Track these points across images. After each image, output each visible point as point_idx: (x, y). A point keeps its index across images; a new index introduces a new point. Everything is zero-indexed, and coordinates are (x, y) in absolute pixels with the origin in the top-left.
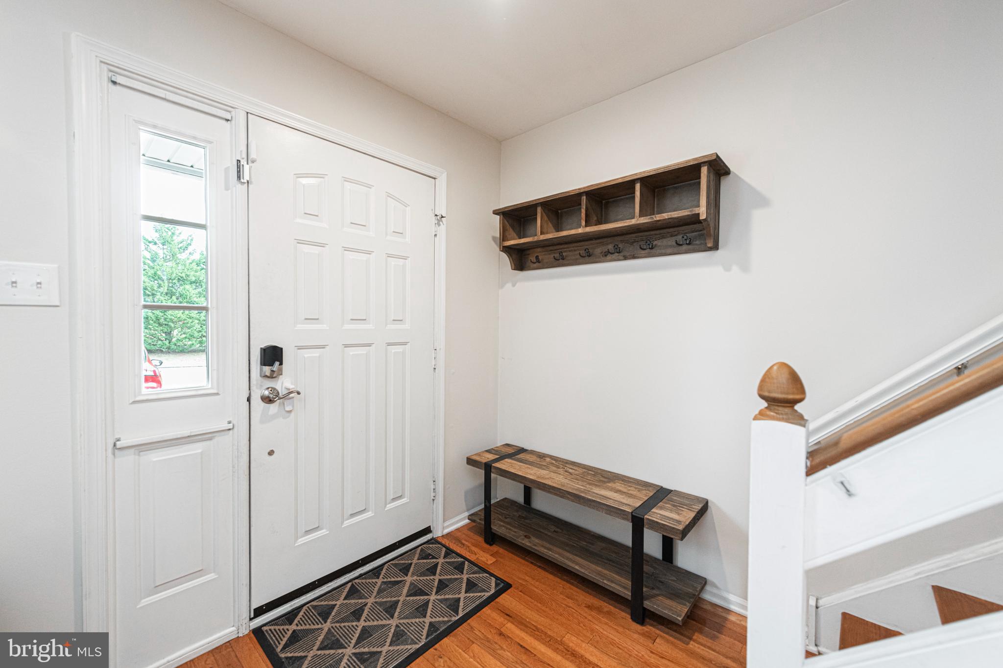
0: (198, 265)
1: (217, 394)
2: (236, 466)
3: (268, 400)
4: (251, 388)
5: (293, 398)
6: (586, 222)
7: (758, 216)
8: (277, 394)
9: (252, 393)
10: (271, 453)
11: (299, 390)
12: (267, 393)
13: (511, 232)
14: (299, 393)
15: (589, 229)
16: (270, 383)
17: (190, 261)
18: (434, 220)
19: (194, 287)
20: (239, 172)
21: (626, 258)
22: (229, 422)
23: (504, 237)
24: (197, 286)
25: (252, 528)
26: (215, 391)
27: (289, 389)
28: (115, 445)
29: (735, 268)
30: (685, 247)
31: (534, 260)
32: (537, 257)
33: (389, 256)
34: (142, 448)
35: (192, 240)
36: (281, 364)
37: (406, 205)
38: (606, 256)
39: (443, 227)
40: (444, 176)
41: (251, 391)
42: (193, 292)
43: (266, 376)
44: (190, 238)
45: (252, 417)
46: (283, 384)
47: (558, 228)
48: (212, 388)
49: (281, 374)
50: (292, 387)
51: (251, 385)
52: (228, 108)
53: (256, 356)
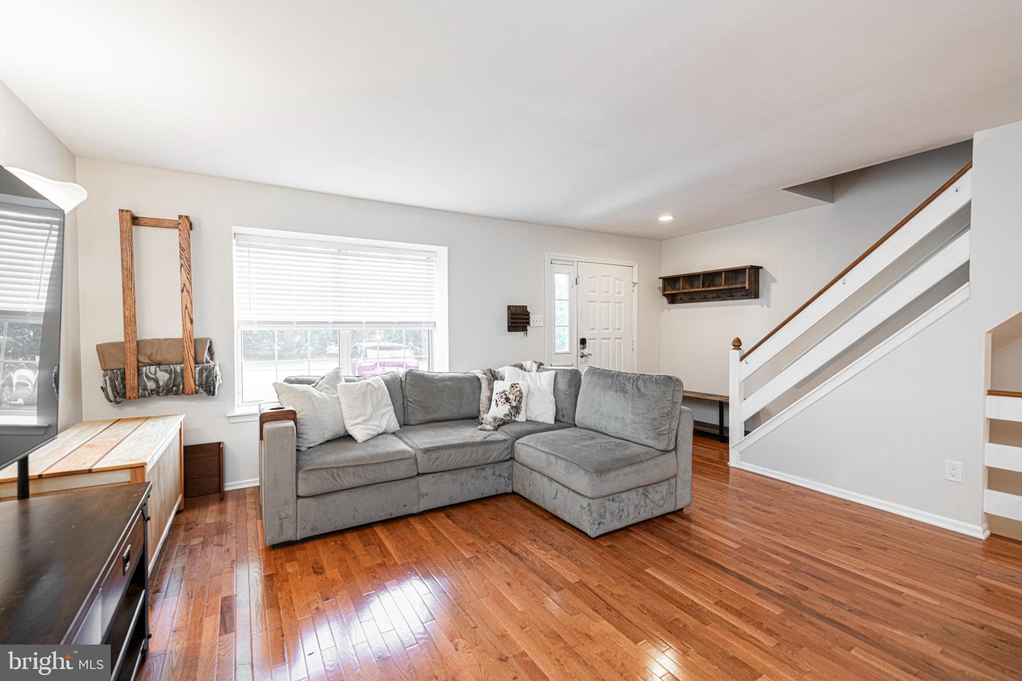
3: (582, 357)
5: (589, 357)
6: (703, 285)
7: (773, 285)
8: (584, 355)
12: (581, 354)
13: (668, 287)
14: (591, 355)
15: (703, 289)
16: (582, 351)
18: (632, 285)
21: (722, 300)
22: (572, 363)
23: (664, 289)
29: (765, 306)
30: (746, 297)
31: (679, 299)
32: (681, 298)
33: (616, 302)
36: (586, 344)
37: (621, 281)
38: (713, 299)
39: (636, 287)
40: (636, 266)
41: (578, 353)
43: (581, 348)
45: (578, 362)
46: (586, 351)
47: (692, 287)
49: (586, 348)
50: (588, 353)
51: (578, 351)
52: (573, 262)
53: (579, 341)
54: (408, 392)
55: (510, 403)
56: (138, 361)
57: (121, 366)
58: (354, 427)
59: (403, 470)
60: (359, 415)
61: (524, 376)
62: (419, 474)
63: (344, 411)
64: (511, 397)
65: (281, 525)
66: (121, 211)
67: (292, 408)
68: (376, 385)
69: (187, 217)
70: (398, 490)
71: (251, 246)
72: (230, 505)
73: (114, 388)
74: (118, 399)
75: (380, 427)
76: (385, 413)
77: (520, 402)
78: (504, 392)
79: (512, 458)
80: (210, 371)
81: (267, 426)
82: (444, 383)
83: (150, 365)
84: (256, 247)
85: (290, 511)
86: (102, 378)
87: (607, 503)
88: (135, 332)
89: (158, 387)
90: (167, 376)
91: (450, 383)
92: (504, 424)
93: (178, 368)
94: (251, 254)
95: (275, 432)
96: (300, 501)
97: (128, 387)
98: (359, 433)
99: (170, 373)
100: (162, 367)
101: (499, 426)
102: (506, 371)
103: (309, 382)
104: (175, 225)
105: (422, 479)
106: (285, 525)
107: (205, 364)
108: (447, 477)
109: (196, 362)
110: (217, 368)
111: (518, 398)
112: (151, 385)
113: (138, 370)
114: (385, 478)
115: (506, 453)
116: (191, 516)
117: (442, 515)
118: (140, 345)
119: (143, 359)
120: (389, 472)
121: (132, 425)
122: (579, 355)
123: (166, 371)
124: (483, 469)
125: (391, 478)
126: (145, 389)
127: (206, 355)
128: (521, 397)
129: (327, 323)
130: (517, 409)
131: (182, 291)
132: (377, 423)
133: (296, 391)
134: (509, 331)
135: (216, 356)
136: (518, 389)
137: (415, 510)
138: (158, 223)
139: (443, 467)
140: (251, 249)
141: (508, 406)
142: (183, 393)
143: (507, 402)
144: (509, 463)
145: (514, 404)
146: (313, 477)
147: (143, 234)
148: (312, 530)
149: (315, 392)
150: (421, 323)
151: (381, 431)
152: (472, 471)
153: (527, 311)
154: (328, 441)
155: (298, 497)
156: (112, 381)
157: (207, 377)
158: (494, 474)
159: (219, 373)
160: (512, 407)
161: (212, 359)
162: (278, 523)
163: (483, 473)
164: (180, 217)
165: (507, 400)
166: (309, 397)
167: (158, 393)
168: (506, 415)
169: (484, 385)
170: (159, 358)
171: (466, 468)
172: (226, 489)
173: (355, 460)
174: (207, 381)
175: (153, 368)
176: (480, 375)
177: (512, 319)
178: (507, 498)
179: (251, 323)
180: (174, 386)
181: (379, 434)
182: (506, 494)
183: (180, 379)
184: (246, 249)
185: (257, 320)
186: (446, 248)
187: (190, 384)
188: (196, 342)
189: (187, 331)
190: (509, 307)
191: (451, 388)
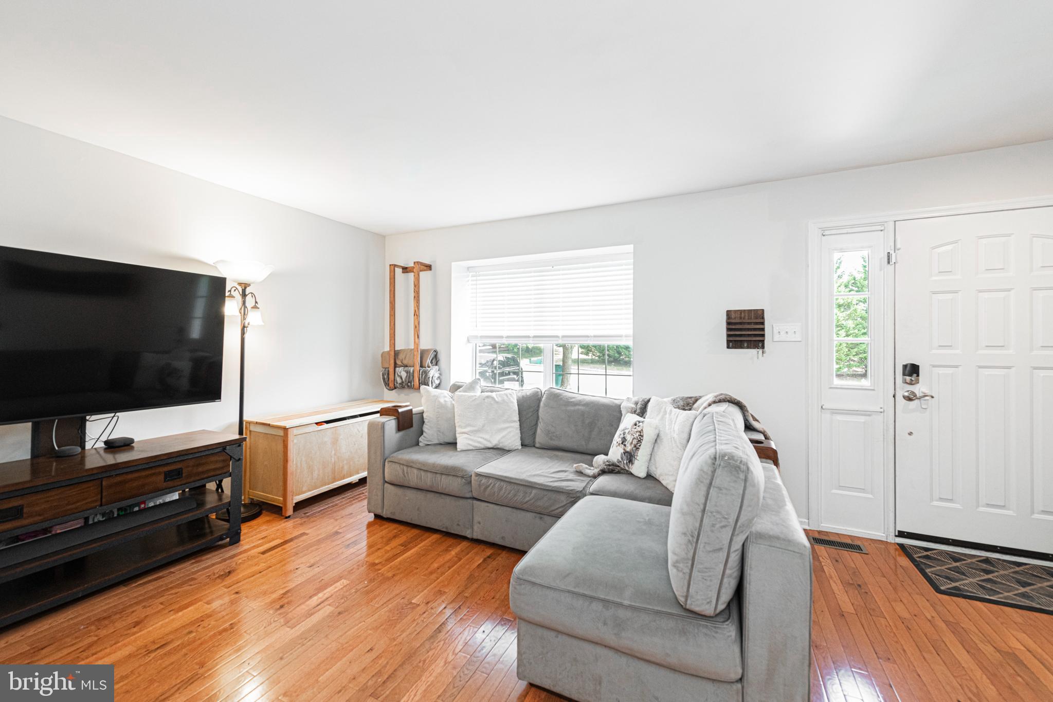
0: (846, 286)
1: (874, 390)
2: (886, 435)
3: (909, 399)
4: (896, 389)
5: (928, 400)
8: (915, 396)
9: (897, 393)
10: (910, 434)
11: (933, 395)
12: (906, 394)
14: (932, 397)
16: (911, 388)
17: (839, 284)
19: (842, 310)
20: (889, 259)
22: (881, 408)
24: (845, 309)
25: (897, 478)
26: (872, 388)
27: (925, 393)
28: (822, 407)
33: (1036, 289)
34: (835, 412)
35: (840, 263)
36: (918, 376)
41: (896, 391)
42: (841, 315)
43: (907, 383)
44: (839, 261)
45: (896, 408)
46: (918, 389)
48: (870, 386)
49: (918, 383)
50: (928, 392)
51: (896, 387)
52: (882, 224)
53: (900, 370)
54: (540, 412)
55: (625, 445)
56: (395, 364)
57: (387, 366)
58: (461, 435)
59: (455, 487)
60: (469, 425)
62: (474, 498)
63: (457, 419)
64: (629, 437)
65: (376, 501)
66: (390, 265)
70: (451, 505)
71: (479, 275)
75: (489, 441)
76: (508, 428)
77: (637, 448)
78: (625, 430)
80: (426, 374)
82: (577, 407)
83: (399, 366)
84: (483, 275)
85: (380, 491)
88: (394, 344)
89: (402, 382)
90: (406, 375)
93: (412, 369)
99: (408, 373)
100: (406, 369)
101: (602, 473)
104: (414, 269)
105: (475, 503)
107: (427, 368)
108: (500, 512)
109: (421, 368)
111: (635, 442)
112: (399, 380)
113: (394, 370)
118: (397, 354)
119: (397, 362)
120: (444, 485)
122: (901, 394)
126: (397, 383)
127: (428, 361)
128: (639, 442)
130: (630, 457)
131: (414, 315)
132: (487, 437)
134: (728, 347)
136: (639, 429)
137: (468, 534)
140: (478, 278)
142: (412, 388)
143: (622, 443)
145: (629, 448)
148: (392, 514)
151: (490, 445)
153: (763, 318)
154: (443, 443)
157: (424, 379)
160: (625, 452)
161: (436, 364)
164: (415, 263)
165: (623, 440)
167: (402, 386)
168: (618, 461)
170: (403, 362)
173: (421, 464)
174: (424, 381)
175: (400, 369)
177: (728, 329)
180: (408, 382)
183: (412, 377)
184: (475, 278)
185: (480, 335)
186: (632, 247)
187: (417, 382)
188: (423, 353)
189: (417, 344)
190: (729, 313)
191: (583, 414)
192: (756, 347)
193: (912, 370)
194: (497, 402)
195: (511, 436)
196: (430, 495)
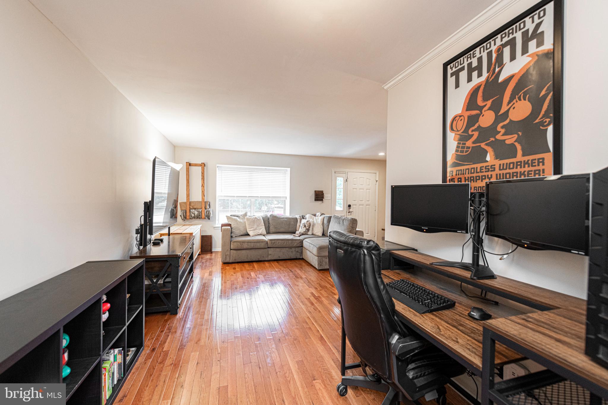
1: (343, 211)
3: (349, 213)
14: (353, 212)
18: (376, 181)
33: (367, 189)
37: (370, 180)
40: (378, 173)
43: (349, 209)
45: (347, 215)
46: (351, 210)
52: (345, 172)
53: (348, 206)
54: (270, 222)
56: (190, 208)
57: (185, 209)
58: (249, 232)
59: (262, 245)
60: (252, 228)
61: (313, 218)
62: (268, 248)
63: (247, 226)
64: (306, 225)
65: (226, 257)
66: (187, 162)
67: (230, 223)
68: (258, 218)
69: (204, 163)
70: (261, 251)
71: (222, 170)
72: (213, 255)
73: (183, 215)
74: (185, 219)
75: (259, 232)
76: (262, 228)
78: (304, 223)
79: (302, 246)
80: (209, 212)
81: (223, 228)
82: (283, 219)
83: (193, 209)
84: (224, 170)
85: (228, 253)
86: (180, 213)
87: (324, 259)
88: (189, 199)
89: (195, 216)
90: (197, 213)
91: (285, 219)
92: (303, 235)
93: (200, 210)
94: (222, 173)
95: (225, 230)
96: (231, 251)
97: (187, 216)
98: (251, 233)
99: (198, 212)
100: (196, 210)
101: (301, 235)
102: (307, 216)
103: (237, 216)
104: (201, 166)
105: (269, 249)
106: (227, 257)
107: (208, 209)
108: (278, 249)
109: (205, 209)
110: (211, 211)
111: (309, 226)
112: (193, 215)
113: (190, 211)
114: (257, 247)
115: (300, 244)
116: (202, 256)
117: (276, 262)
118: (190, 203)
119: (191, 207)
120: (258, 245)
121: (188, 226)
122: (348, 211)
123: (197, 211)
124: (291, 249)
125: (259, 247)
126: (191, 216)
127: (208, 207)
128: (310, 226)
129: (246, 197)
130: (308, 230)
131: (202, 186)
133: (233, 219)
134: (315, 201)
135: (211, 207)
136: (310, 223)
137: (267, 259)
138: (196, 165)
139: (277, 246)
140: (222, 171)
141: (305, 229)
142: (201, 218)
144: (301, 248)
145: (307, 228)
146: (235, 244)
147: (192, 168)
148: (235, 260)
149: (238, 219)
150: (281, 197)
151: (259, 234)
152: (287, 249)
153: (323, 193)
154: (242, 235)
155: (231, 249)
156: (183, 213)
157: (208, 214)
158: (295, 251)
159: (211, 213)
160: (306, 229)
161: (210, 208)
162: (225, 256)
163: (291, 250)
164: (202, 163)
165: (305, 226)
166: (236, 220)
167: (195, 218)
168: (304, 232)
169: (299, 221)
170: (195, 207)
171: (285, 247)
172: (213, 251)
173: (248, 240)
175: (194, 210)
176: (297, 217)
177: (316, 196)
178: (300, 260)
179: (222, 196)
180: (199, 216)
181: (258, 235)
182: (300, 259)
183: (200, 214)
184: (221, 171)
185: (224, 195)
186: (290, 169)
187: (203, 216)
188: (205, 202)
189: (203, 199)
190: (315, 191)
191: (286, 221)
192: (321, 201)
193: (350, 206)
194: (258, 220)
195: (263, 230)
196: (252, 250)
